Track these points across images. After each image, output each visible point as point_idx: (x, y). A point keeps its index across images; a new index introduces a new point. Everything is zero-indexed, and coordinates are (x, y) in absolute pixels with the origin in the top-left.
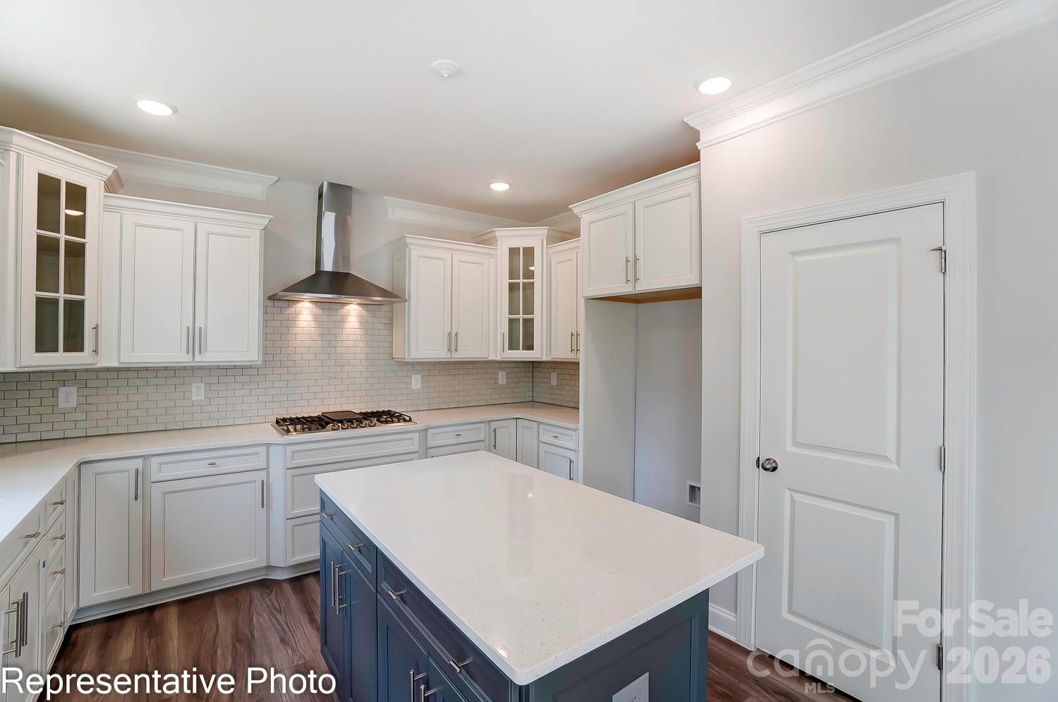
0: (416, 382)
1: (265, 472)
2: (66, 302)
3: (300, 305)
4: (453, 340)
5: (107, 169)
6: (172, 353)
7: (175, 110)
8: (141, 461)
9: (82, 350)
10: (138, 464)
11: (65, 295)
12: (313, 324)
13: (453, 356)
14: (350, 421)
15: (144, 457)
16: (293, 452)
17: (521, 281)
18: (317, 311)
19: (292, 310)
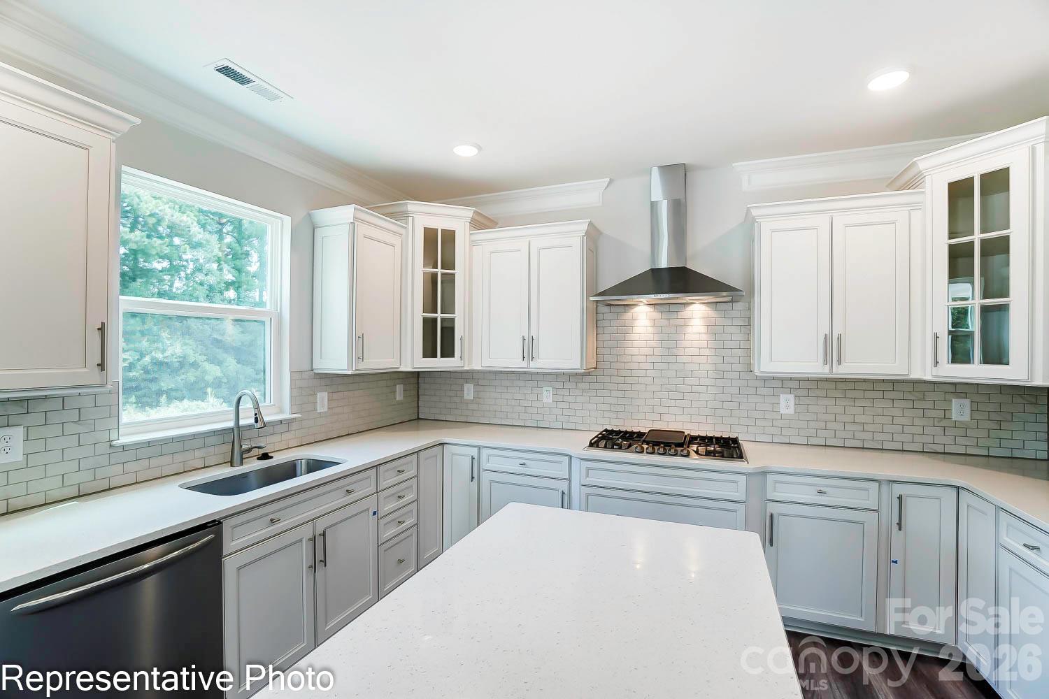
0: (787, 404)
1: (566, 483)
2: (443, 320)
3: (637, 309)
4: (832, 347)
5: (468, 212)
6: (511, 360)
7: (480, 148)
8: (476, 449)
9: (454, 357)
10: (474, 452)
11: (441, 315)
12: (651, 330)
13: (834, 371)
14: (668, 445)
15: (479, 448)
16: (588, 469)
17: (977, 237)
18: (656, 315)
19: (628, 315)
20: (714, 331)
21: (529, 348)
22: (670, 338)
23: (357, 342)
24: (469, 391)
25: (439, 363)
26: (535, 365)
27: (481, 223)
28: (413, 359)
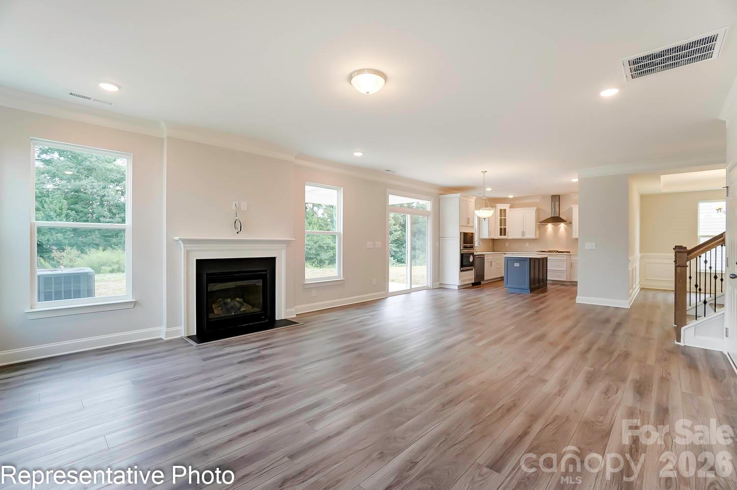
2: (504, 228)
3: (548, 225)
5: (509, 205)
6: (519, 236)
9: (505, 236)
12: (551, 230)
18: (553, 227)
19: (546, 227)
20: (566, 230)
21: (523, 233)
22: (556, 231)
23: (490, 232)
24: (507, 244)
25: (503, 237)
26: (524, 237)
27: (511, 207)
28: (497, 236)
